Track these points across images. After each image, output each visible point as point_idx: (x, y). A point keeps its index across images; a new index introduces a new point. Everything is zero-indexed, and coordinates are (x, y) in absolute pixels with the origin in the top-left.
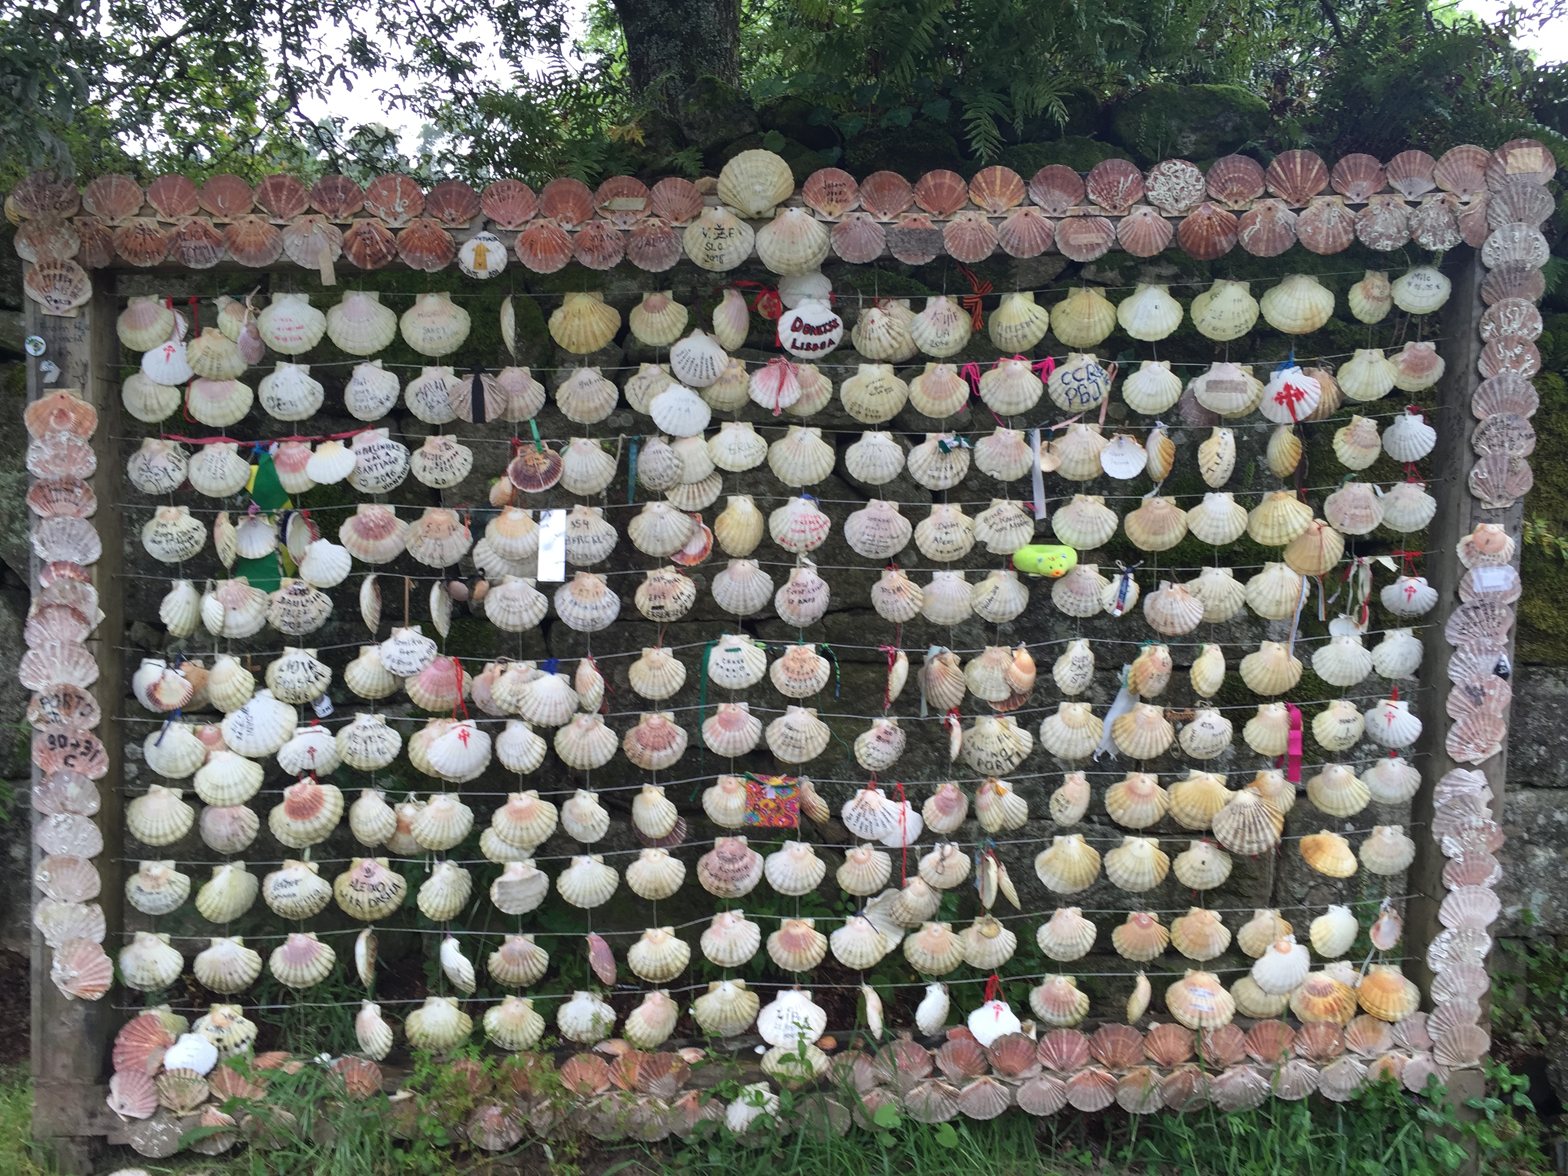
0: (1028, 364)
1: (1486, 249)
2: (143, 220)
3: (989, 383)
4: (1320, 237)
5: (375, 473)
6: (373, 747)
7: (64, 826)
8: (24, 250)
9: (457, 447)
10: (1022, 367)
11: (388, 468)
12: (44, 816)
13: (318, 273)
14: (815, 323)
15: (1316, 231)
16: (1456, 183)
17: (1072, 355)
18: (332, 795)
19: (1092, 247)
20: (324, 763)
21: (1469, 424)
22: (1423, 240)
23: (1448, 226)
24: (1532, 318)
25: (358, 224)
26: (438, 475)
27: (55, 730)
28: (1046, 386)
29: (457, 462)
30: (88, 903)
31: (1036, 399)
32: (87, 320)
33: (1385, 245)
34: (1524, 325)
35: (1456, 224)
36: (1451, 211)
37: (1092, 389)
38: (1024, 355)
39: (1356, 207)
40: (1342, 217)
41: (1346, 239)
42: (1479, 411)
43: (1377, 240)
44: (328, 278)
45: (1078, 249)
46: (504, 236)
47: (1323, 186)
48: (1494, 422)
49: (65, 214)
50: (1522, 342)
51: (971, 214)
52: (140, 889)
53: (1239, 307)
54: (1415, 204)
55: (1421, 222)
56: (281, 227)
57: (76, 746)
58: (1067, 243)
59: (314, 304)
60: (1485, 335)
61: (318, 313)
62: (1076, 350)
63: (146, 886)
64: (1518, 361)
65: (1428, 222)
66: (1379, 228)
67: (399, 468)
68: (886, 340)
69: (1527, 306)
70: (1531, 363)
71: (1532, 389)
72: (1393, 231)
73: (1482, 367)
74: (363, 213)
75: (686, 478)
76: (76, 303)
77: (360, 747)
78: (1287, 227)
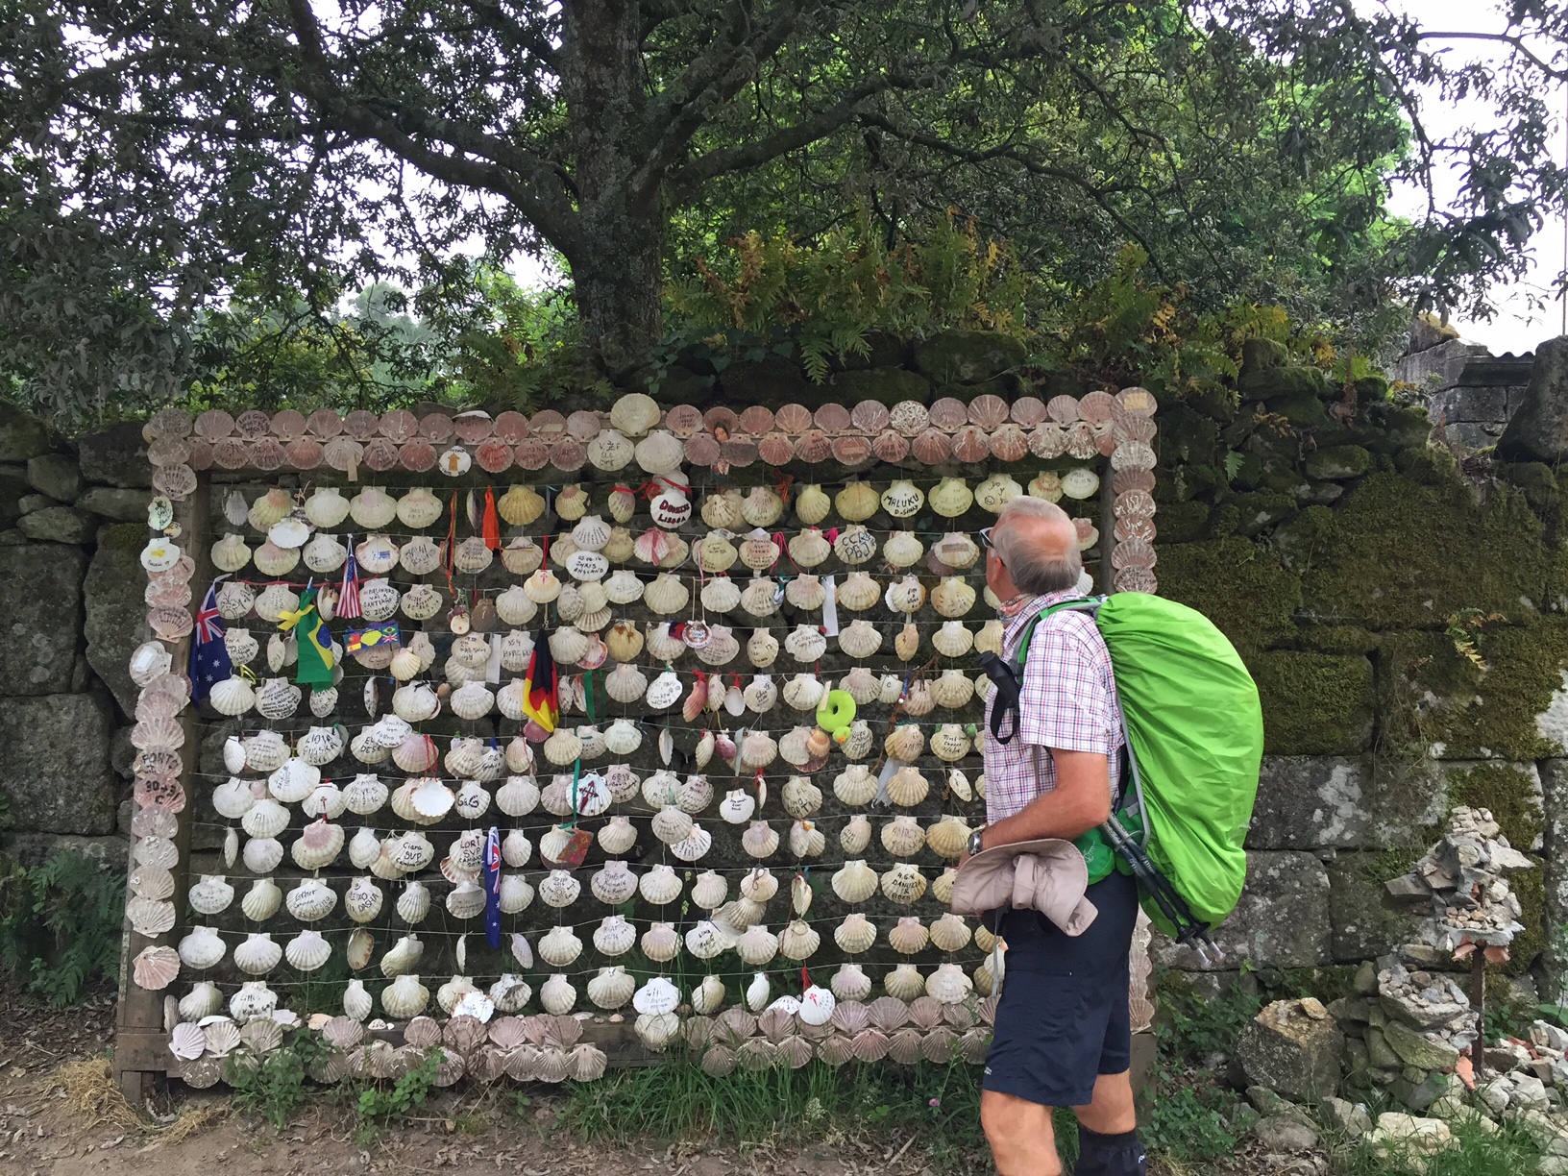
0: (820, 532)
1: (1113, 460)
2: (233, 439)
3: (794, 545)
4: (1005, 451)
5: (375, 608)
6: (368, 796)
7: (153, 845)
8: (154, 458)
9: (432, 592)
10: (817, 534)
11: (384, 605)
12: (139, 838)
13: (346, 473)
14: (676, 505)
15: (1001, 445)
16: (1092, 416)
17: (849, 526)
18: (336, 832)
19: (856, 456)
20: (333, 809)
21: (1111, 571)
22: (1072, 452)
23: (1088, 443)
24: (1148, 502)
25: (375, 442)
26: (417, 611)
27: (152, 778)
28: (833, 547)
29: (431, 603)
30: (164, 901)
31: (826, 555)
32: (192, 503)
33: (1048, 455)
34: (1142, 508)
35: (1093, 441)
36: (1090, 433)
37: (863, 548)
38: (817, 526)
39: (1027, 431)
40: (1018, 437)
41: (1022, 452)
42: (1116, 564)
43: (1042, 452)
44: (353, 477)
45: (848, 457)
46: (470, 449)
47: (1005, 417)
48: (1128, 570)
49: (183, 435)
50: (1144, 520)
51: (777, 434)
52: (199, 894)
53: (958, 495)
54: (1065, 429)
55: (1070, 440)
56: (323, 444)
57: (165, 789)
58: (840, 453)
59: (342, 494)
60: (1117, 514)
61: (345, 501)
62: (853, 523)
63: (204, 892)
64: (1141, 530)
65: (1074, 441)
66: (1043, 444)
67: (391, 606)
68: (725, 516)
69: (1145, 495)
70: (1150, 533)
71: (1152, 549)
72: (1052, 446)
73: (1117, 535)
74: (378, 435)
75: (587, 610)
76: (185, 492)
77: (360, 797)
78: (983, 444)
